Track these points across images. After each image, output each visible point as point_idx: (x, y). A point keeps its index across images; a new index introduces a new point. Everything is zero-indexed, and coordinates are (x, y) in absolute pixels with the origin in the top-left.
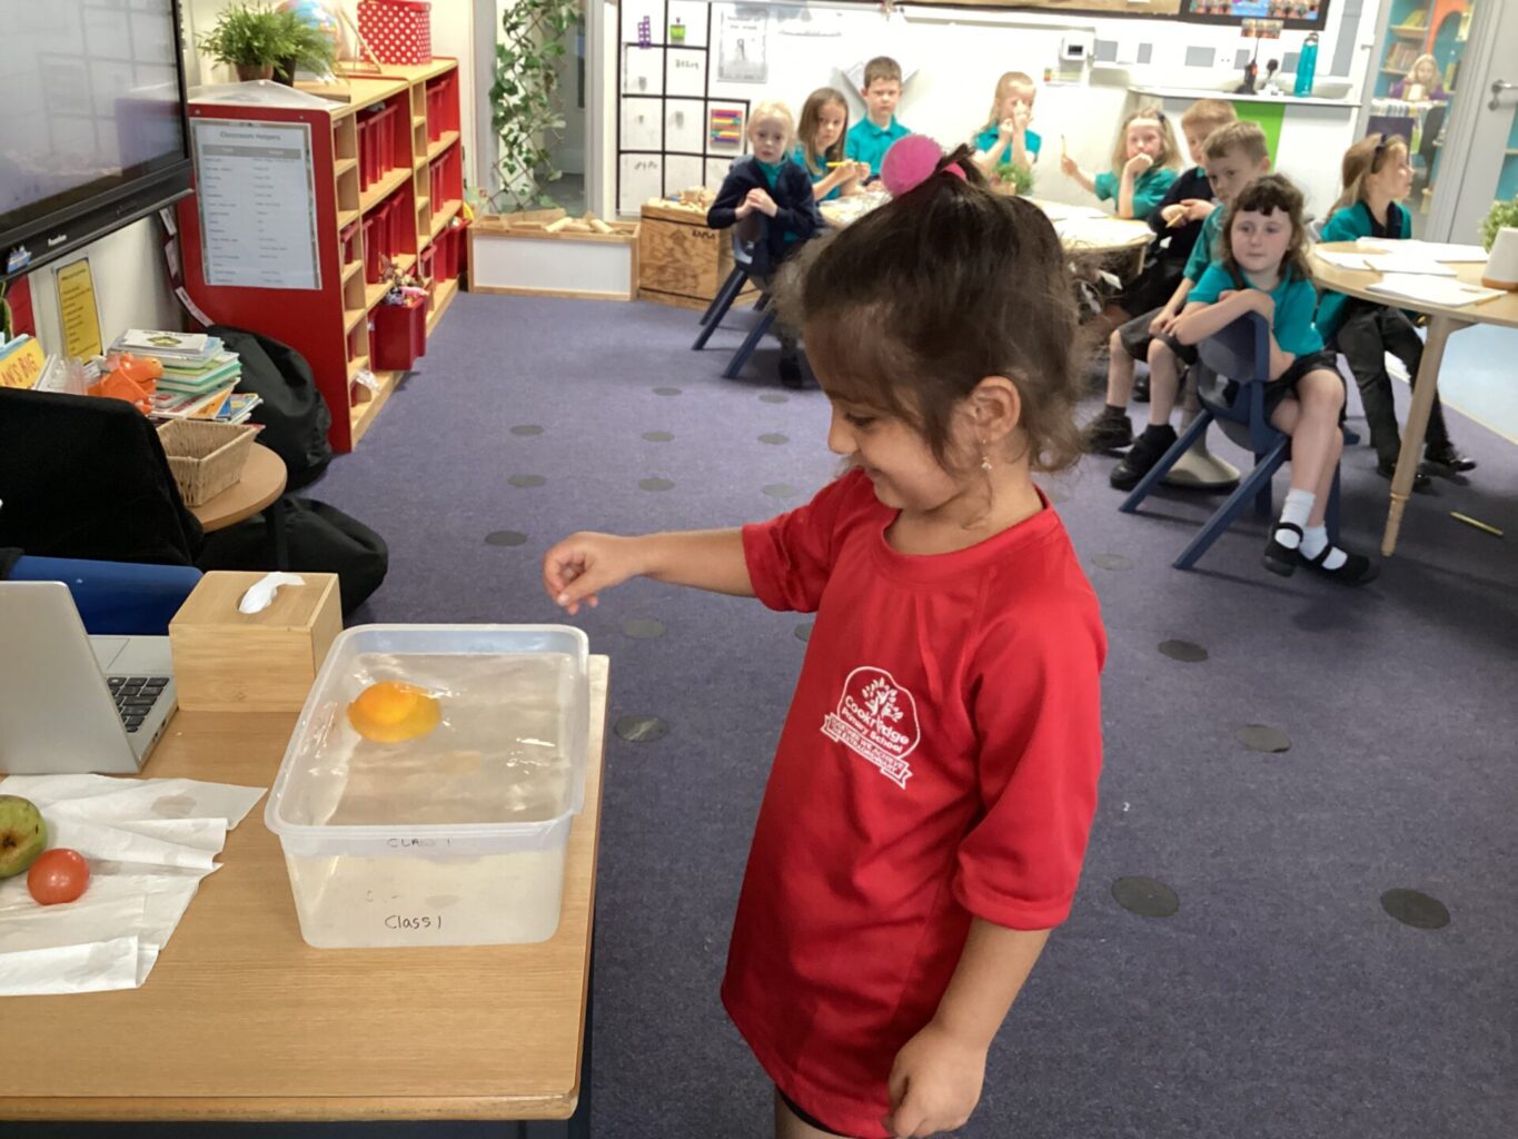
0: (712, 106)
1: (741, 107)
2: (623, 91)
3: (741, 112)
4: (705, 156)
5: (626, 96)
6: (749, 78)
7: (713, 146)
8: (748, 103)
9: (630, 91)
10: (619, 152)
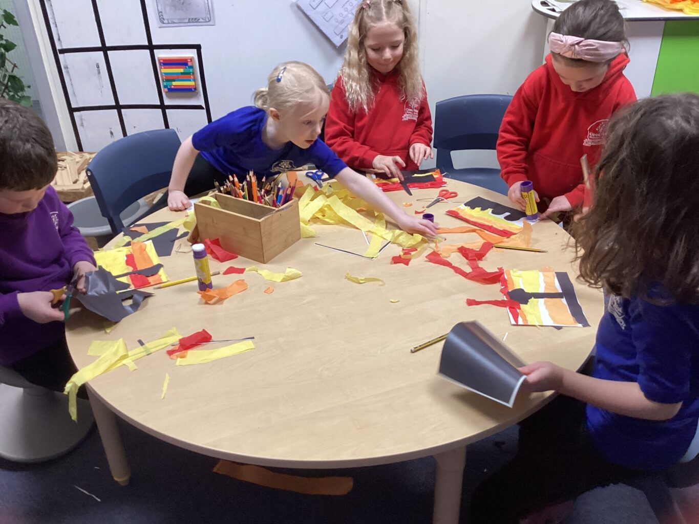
0: (160, 54)
1: (192, 54)
2: (58, 47)
3: (192, 59)
4: (163, 107)
5: (63, 51)
6: (194, 21)
7: (169, 97)
8: (198, 47)
9: (65, 47)
10: (72, 111)
